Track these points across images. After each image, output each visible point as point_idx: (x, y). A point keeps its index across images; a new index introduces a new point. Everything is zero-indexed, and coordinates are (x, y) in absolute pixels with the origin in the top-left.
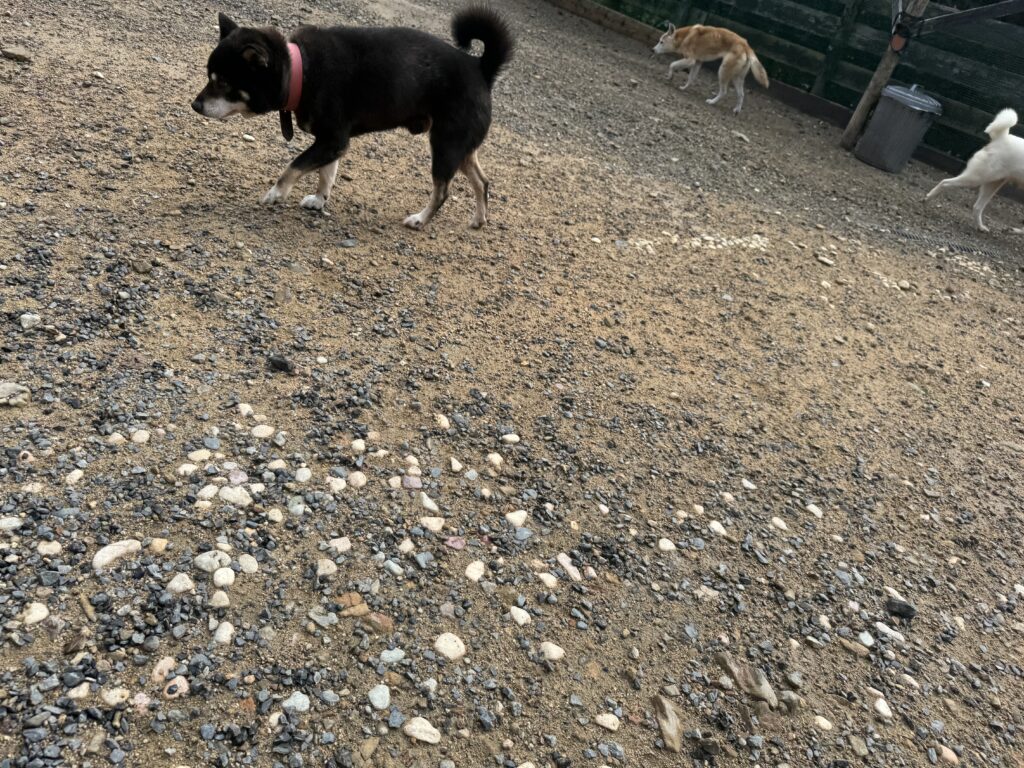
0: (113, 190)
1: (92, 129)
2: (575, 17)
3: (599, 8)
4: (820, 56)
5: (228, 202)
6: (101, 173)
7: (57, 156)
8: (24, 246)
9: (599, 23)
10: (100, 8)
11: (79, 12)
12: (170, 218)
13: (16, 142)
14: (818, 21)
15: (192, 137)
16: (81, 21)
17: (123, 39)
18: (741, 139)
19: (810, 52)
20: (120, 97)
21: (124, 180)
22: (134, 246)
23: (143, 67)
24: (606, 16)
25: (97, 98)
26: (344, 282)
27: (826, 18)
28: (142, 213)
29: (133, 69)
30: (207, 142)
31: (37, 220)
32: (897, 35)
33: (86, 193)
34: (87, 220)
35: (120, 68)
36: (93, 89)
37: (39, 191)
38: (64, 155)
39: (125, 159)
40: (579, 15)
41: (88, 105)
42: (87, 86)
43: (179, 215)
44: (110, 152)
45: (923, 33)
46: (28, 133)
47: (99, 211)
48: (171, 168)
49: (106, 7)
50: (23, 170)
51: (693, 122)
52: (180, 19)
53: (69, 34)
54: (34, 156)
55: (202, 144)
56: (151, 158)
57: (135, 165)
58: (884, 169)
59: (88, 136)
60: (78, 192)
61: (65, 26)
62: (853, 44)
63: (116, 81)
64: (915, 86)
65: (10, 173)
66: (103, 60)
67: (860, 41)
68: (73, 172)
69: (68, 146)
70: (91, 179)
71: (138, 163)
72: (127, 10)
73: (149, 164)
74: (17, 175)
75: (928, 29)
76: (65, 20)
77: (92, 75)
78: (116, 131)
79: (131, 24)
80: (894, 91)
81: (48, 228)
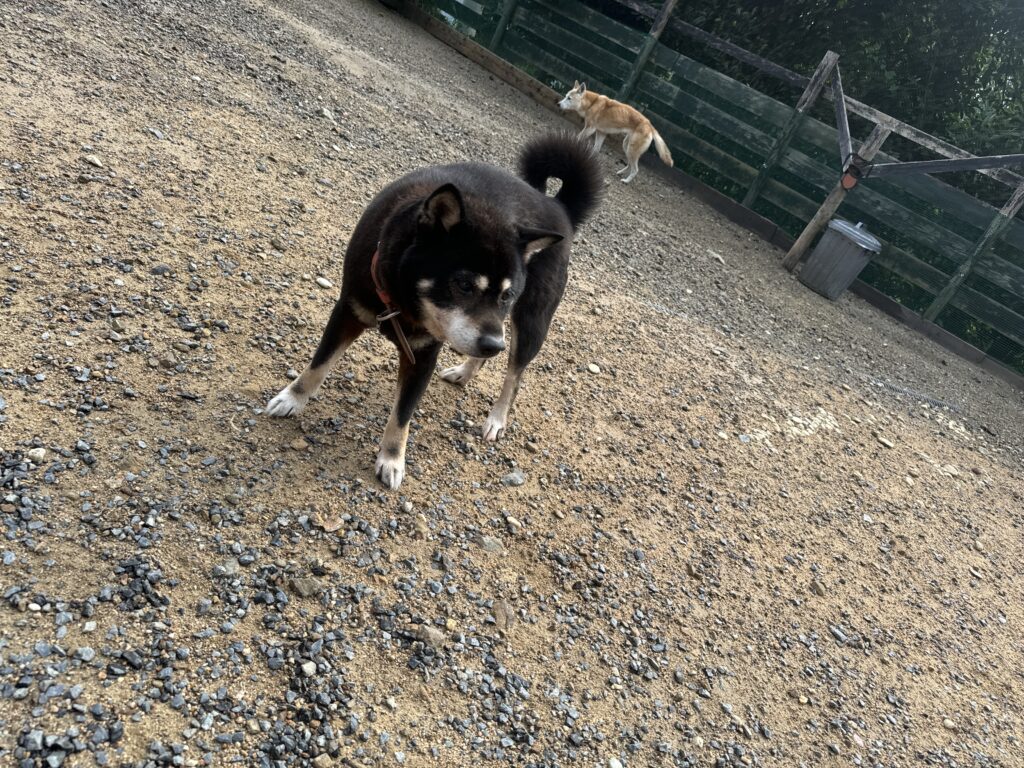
0: (194, 399)
1: (121, 268)
2: (505, 84)
3: (532, 81)
4: (754, 172)
5: (352, 412)
6: (166, 364)
7: (86, 326)
8: (107, 558)
9: (531, 95)
10: (49, 37)
11: (24, 40)
12: (292, 455)
13: (14, 297)
14: (753, 138)
15: (256, 283)
16: (32, 56)
17: (98, 94)
18: (717, 260)
19: (744, 165)
20: (135, 203)
21: (199, 374)
22: (272, 531)
23: (144, 147)
24: (539, 90)
25: (107, 206)
26: (548, 562)
27: (762, 137)
28: (253, 448)
29: (132, 150)
30: (278, 291)
31: (107, 487)
32: (848, 175)
33: (157, 409)
34: (181, 474)
35: (116, 147)
36: (96, 188)
37: (87, 412)
38: (97, 324)
39: (186, 330)
40: (509, 84)
41: (98, 218)
42: (83, 180)
43: (306, 449)
44: (160, 315)
45: (871, 176)
46: (29, 276)
47: (191, 452)
48: (254, 346)
49: (57, 36)
50: (46, 362)
51: (672, 236)
52: (151, 63)
53: (25, 79)
54: (52, 328)
55: (274, 296)
56: (222, 328)
57: (204, 342)
58: (825, 296)
59: (119, 282)
60: (143, 404)
61: (15, 65)
62: (785, 165)
63: (120, 172)
64: (860, 224)
65: (27, 371)
66: (87, 131)
67: (792, 164)
68: (121, 360)
69: (98, 305)
70: (152, 375)
71: (206, 337)
72: (82, 40)
73: (220, 339)
74: (41, 377)
75: (874, 173)
76: (10, 52)
77: (84, 160)
78: (155, 272)
79: (96, 68)
80: (840, 225)
81: (133, 506)
